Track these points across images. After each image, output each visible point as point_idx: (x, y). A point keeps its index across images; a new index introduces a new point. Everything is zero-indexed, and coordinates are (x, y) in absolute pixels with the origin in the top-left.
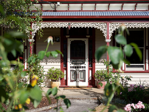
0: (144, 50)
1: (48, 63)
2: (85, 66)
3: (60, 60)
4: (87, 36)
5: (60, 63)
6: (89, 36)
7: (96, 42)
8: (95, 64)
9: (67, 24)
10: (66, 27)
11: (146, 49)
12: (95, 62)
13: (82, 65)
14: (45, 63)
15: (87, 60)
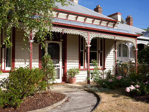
0: (97, 53)
1: (27, 63)
2: (59, 65)
3: (38, 60)
4: (61, 40)
5: (38, 63)
6: (62, 40)
7: (67, 45)
8: (66, 64)
9: (62, 30)
10: (61, 32)
11: (99, 52)
12: (66, 62)
13: (57, 65)
14: (24, 63)
15: (61, 60)
